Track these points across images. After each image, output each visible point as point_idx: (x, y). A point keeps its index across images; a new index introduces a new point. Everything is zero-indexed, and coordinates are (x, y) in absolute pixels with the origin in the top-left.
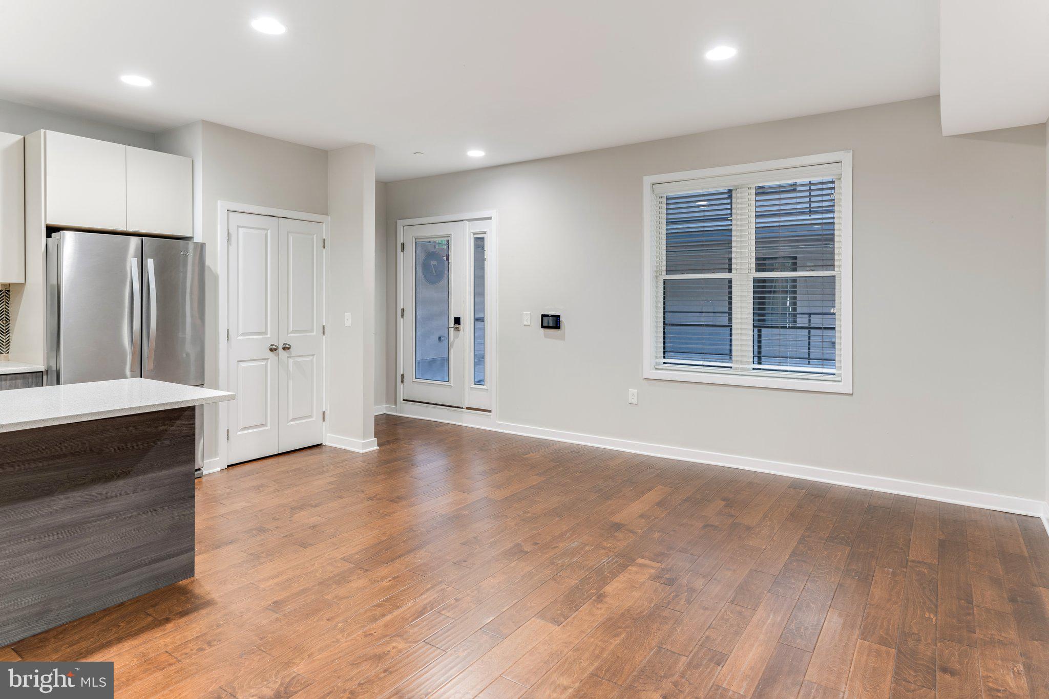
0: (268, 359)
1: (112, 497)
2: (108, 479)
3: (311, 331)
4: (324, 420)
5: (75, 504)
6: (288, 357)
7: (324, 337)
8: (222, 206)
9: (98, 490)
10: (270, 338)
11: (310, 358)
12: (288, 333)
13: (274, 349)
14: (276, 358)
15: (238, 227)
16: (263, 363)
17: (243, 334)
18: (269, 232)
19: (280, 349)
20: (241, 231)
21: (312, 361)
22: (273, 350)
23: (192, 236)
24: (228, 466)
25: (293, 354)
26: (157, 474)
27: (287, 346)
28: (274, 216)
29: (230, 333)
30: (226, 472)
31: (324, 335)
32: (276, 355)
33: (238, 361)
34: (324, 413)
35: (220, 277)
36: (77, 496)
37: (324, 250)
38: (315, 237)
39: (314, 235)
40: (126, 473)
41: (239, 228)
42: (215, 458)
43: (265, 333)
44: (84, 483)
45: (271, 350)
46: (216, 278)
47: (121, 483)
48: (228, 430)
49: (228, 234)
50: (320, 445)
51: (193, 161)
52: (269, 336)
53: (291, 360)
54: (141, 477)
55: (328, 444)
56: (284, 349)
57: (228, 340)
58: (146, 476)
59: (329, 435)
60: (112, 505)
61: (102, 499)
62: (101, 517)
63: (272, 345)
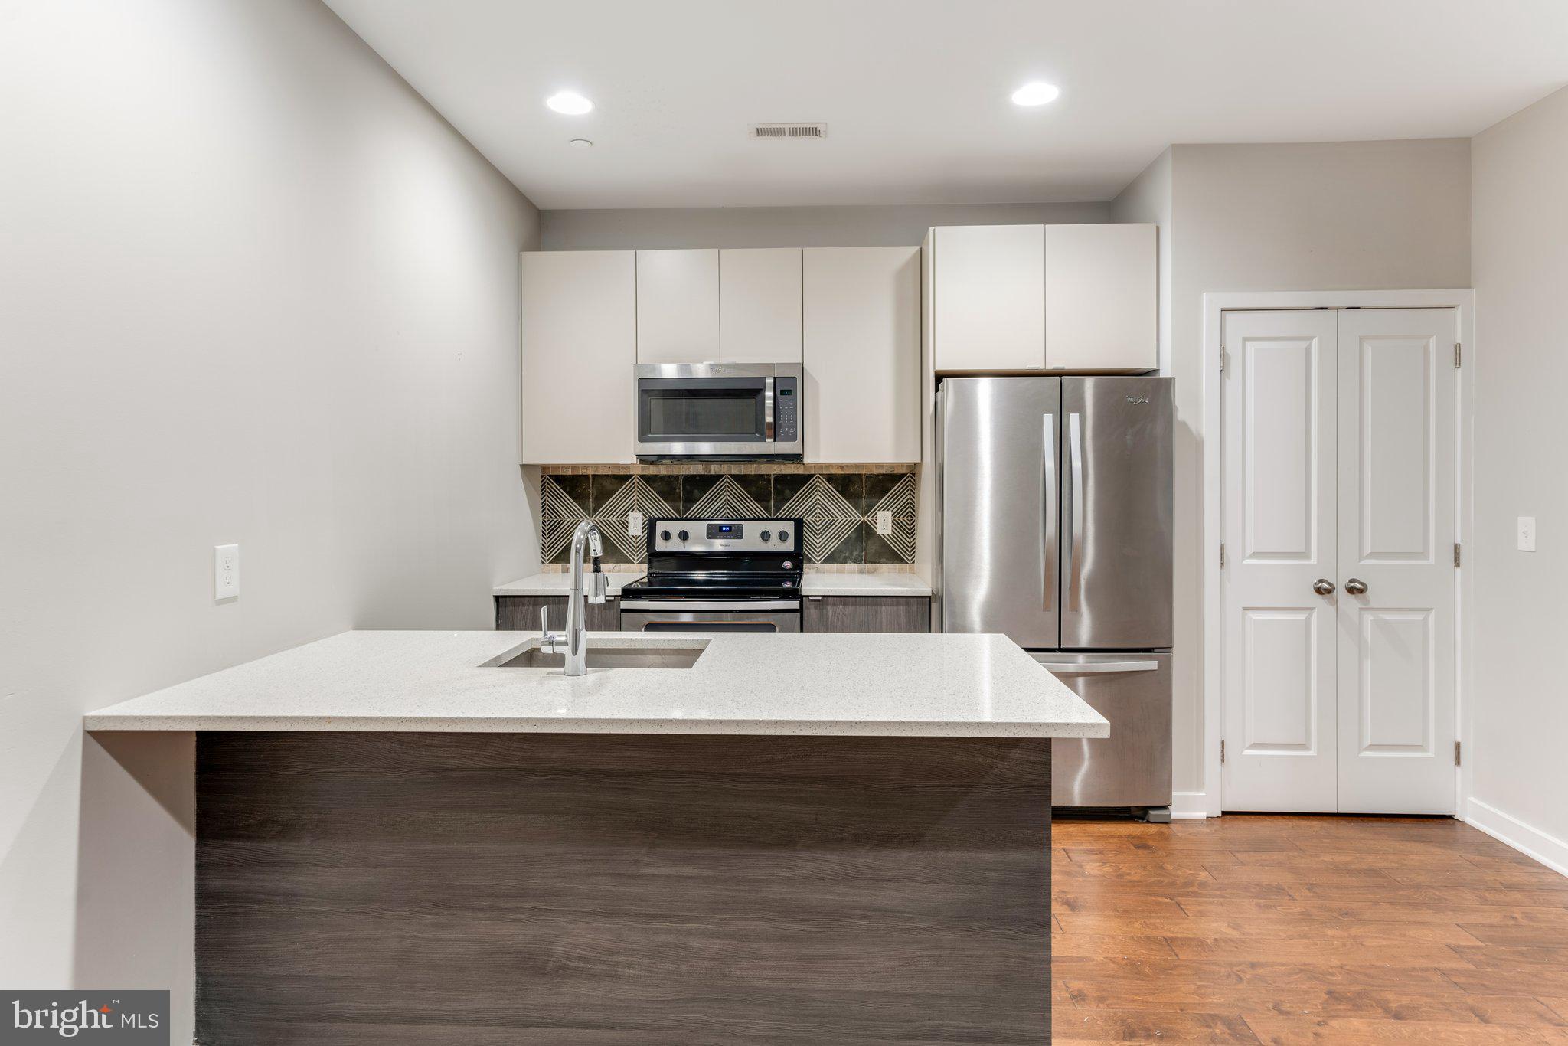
0: (1311, 609)
1: (889, 880)
2: (883, 842)
3: (1424, 555)
4: (1458, 762)
5: (830, 875)
6: (1361, 609)
7: (1458, 570)
8: (1210, 303)
9: (865, 858)
10: (1315, 567)
11: (1418, 617)
12: (1361, 558)
13: (1325, 590)
14: (1332, 609)
15: (1245, 339)
16: (1302, 616)
17: (1256, 555)
18: (1315, 343)
19: (1341, 592)
20: (1252, 348)
21: (1425, 622)
22: (1323, 590)
23: (1154, 366)
24: (1224, 813)
25: (1373, 604)
26: (972, 854)
27: (1358, 585)
28: (1326, 309)
29: (1226, 551)
30: (1217, 825)
31: (1457, 564)
32: (1331, 604)
33: (1245, 609)
34: (1458, 746)
35: (1205, 440)
36: (831, 861)
37: (1459, 371)
38: (1433, 342)
39: (1430, 337)
40: (912, 840)
41: (1247, 343)
42: (1198, 791)
43: (1306, 555)
44: (843, 839)
45: (1319, 591)
46: (1198, 445)
47: (905, 855)
48: (1223, 742)
49: (1224, 356)
50: (1450, 817)
51: (1158, 229)
52: (1313, 561)
53: (1368, 618)
54: (941, 854)
55: (1469, 820)
56: (1351, 590)
57: (1222, 564)
58: (950, 854)
59: (1472, 799)
60: (890, 896)
61: (870, 880)
62: (869, 913)
63: (1321, 581)
